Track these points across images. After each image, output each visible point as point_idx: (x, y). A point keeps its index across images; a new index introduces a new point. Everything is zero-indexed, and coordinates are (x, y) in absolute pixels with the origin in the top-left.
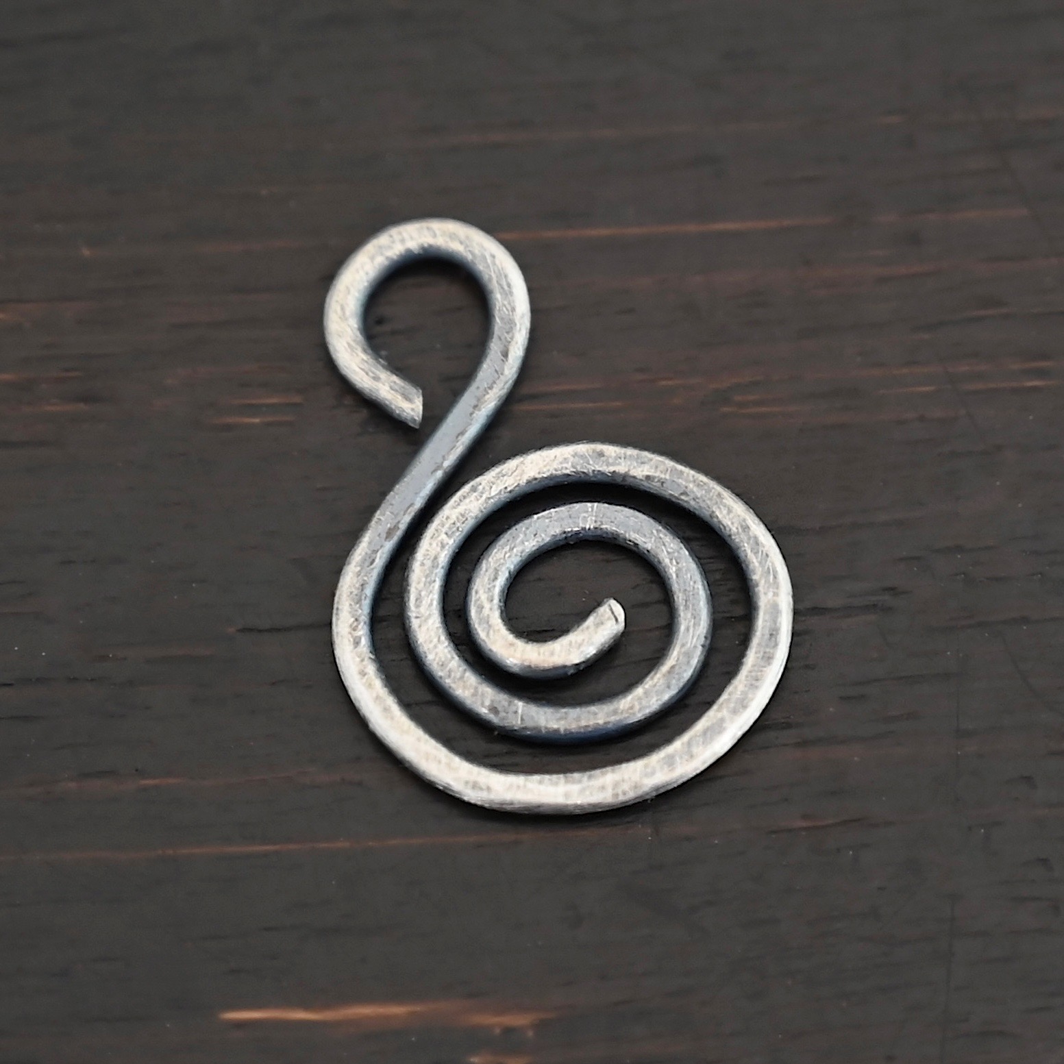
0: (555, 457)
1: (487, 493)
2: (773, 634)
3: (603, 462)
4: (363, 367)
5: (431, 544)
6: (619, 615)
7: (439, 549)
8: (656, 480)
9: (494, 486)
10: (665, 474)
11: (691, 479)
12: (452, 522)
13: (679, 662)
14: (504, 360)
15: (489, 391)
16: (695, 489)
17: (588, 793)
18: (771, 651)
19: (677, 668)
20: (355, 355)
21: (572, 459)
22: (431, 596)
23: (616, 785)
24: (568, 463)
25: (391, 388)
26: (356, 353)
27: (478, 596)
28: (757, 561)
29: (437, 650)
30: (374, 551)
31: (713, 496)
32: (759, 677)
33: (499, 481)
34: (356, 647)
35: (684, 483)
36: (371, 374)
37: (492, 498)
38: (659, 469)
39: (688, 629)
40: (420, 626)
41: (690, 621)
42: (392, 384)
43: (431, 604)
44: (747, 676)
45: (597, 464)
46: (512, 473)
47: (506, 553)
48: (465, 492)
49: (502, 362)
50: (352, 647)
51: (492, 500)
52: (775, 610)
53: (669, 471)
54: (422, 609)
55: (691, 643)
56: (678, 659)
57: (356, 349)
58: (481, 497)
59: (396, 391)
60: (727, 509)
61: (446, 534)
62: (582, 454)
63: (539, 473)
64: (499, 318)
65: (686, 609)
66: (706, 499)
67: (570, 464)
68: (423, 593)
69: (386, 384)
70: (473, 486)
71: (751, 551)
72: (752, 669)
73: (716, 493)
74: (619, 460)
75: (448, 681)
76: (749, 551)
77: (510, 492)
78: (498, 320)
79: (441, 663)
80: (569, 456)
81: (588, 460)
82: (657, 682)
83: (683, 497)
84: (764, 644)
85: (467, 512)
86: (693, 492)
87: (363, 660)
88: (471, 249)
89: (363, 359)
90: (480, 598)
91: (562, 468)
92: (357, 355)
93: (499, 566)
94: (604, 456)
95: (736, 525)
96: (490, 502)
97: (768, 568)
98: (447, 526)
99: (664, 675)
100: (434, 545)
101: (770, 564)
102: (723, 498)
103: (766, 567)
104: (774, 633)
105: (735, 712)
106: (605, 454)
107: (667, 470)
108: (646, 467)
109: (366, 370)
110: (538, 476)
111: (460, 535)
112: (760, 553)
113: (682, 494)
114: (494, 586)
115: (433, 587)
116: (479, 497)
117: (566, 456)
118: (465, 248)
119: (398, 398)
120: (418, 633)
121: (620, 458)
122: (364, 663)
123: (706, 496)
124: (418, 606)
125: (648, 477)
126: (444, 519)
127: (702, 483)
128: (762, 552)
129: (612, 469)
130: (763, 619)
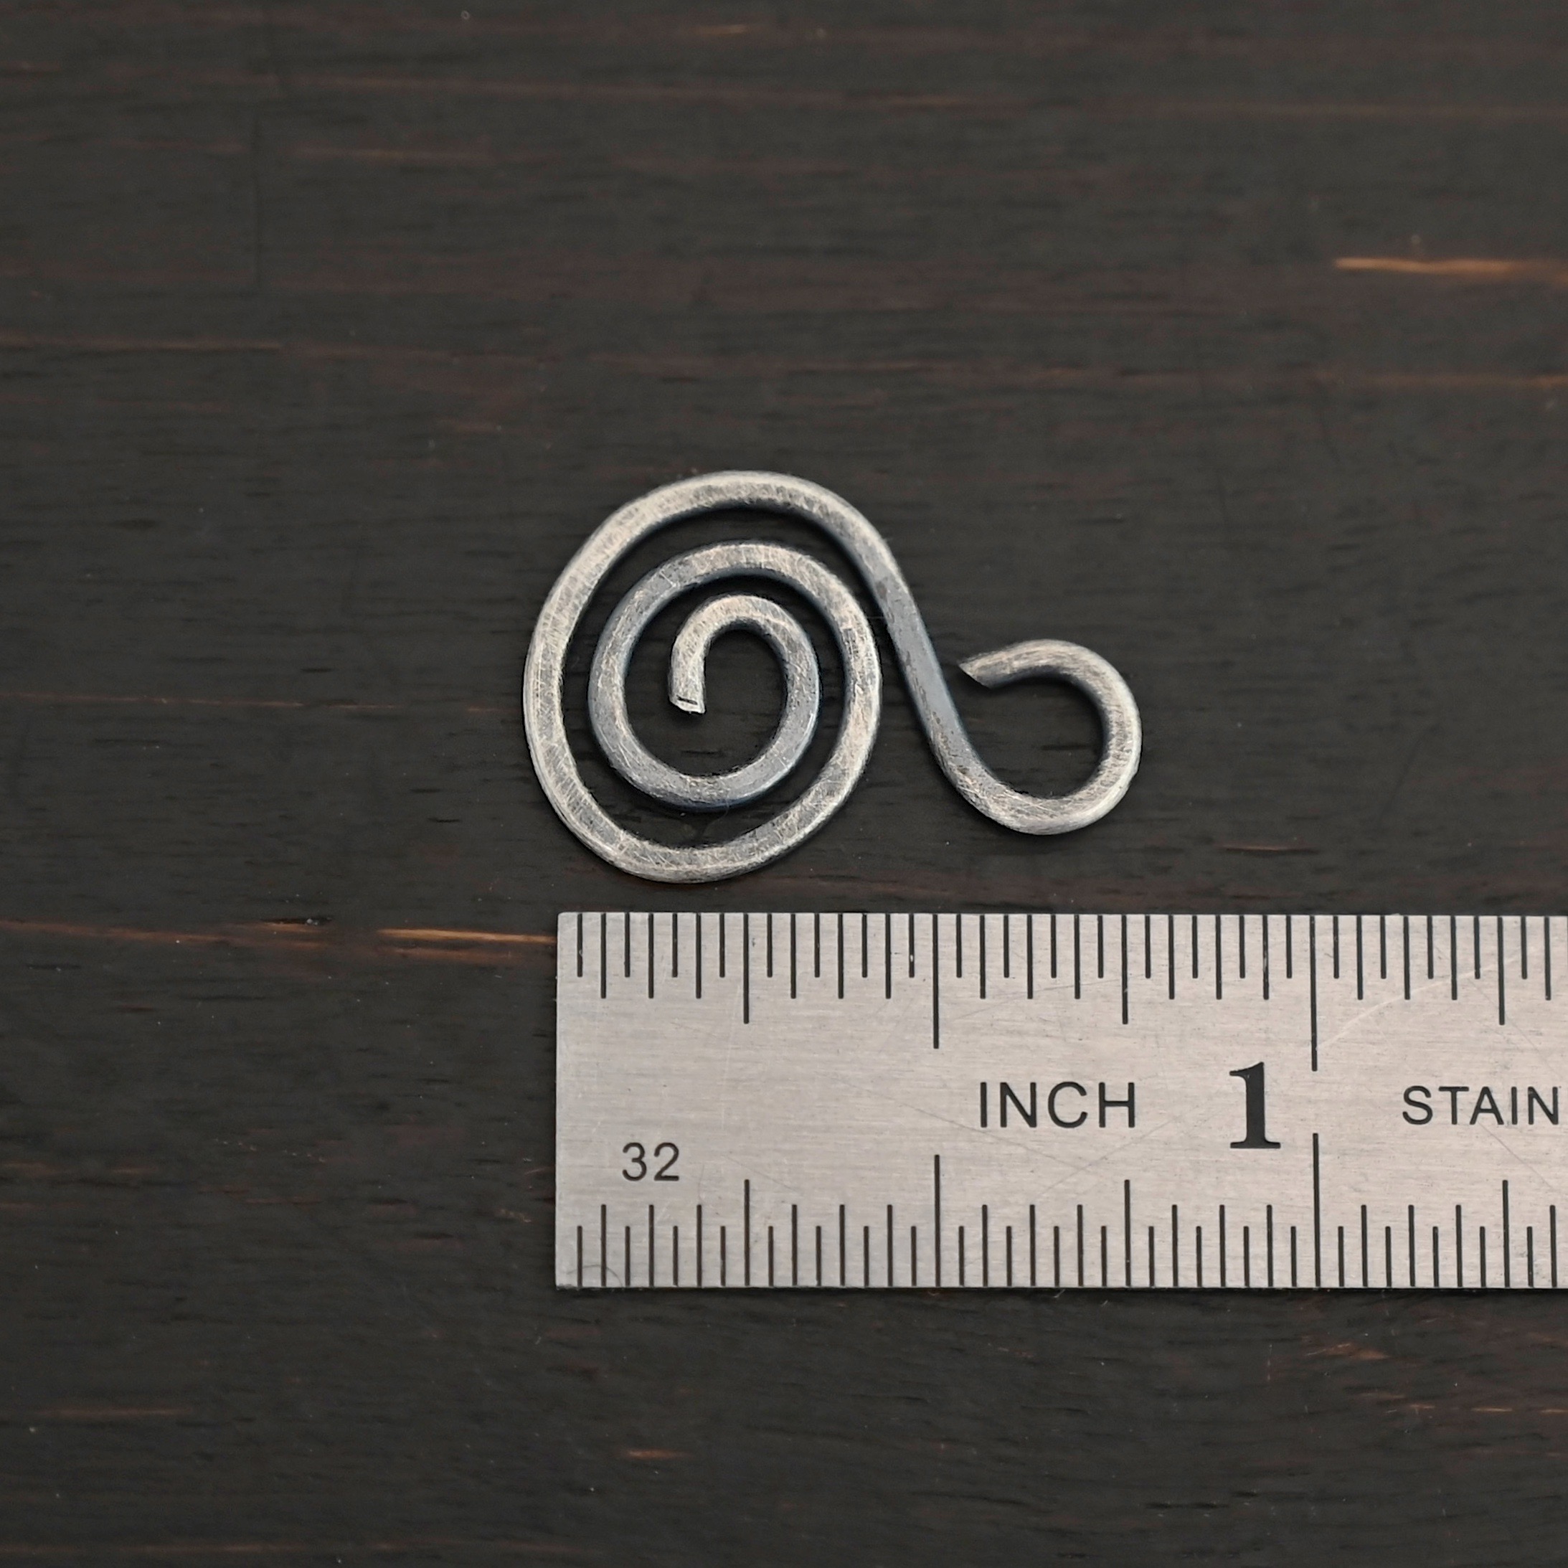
0: (852, 756)
1: (861, 683)
2: (591, 824)
3: (823, 791)
4: (1035, 654)
5: (851, 612)
6: (683, 704)
7: (843, 616)
8: (780, 821)
9: (861, 692)
10: (780, 832)
11: (762, 848)
12: (857, 641)
13: (615, 727)
14: (961, 768)
15: (943, 740)
16: (751, 845)
17: (565, 597)
18: (579, 814)
19: (612, 722)
20: (1050, 656)
21: (842, 768)
22: (809, 582)
23: (555, 623)
24: (841, 762)
25: (1002, 663)
26: (1050, 658)
27: (786, 620)
28: (658, 852)
29: (763, 556)
30: (876, 566)
31: (735, 854)
32: (564, 790)
33: (863, 699)
34: (805, 498)
35: (762, 840)
36: (1025, 656)
37: (855, 683)
38: (787, 830)
39: (634, 753)
40: (791, 556)
41: (639, 759)
42: (1003, 666)
43: (802, 578)
44: (572, 781)
45: (824, 784)
46: (863, 714)
47: (802, 670)
48: (874, 668)
49: (961, 764)
50: (807, 495)
51: (852, 684)
52: (610, 839)
53: (779, 835)
54: (803, 569)
55: (622, 747)
56: (617, 728)
57: (1054, 660)
58: (861, 677)
59: (996, 665)
60: (717, 858)
61: (850, 630)
62: (841, 779)
63: (848, 735)
64: (999, 786)
65: (650, 764)
66: (738, 848)
67: (839, 763)
68: (815, 579)
69: (1007, 662)
70: (874, 677)
71: (670, 853)
72: (575, 789)
73: (736, 859)
74: (815, 804)
75: (733, 547)
76: (671, 851)
77: (849, 702)
78: (998, 784)
79: (751, 551)
80: (846, 768)
81: (831, 780)
82: (612, 699)
83: (752, 833)
84: (588, 812)
85: (856, 658)
86: (750, 842)
87: (791, 496)
88: (1070, 804)
89: (1042, 659)
90: (784, 621)
91: (840, 755)
92: (1048, 658)
93: (796, 656)
94: (828, 794)
95: (699, 856)
96: (852, 681)
97: (646, 857)
98: (856, 634)
99: (613, 708)
100: (848, 615)
101: (649, 861)
102: (728, 861)
103: (649, 857)
104: (592, 826)
105: (550, 751)
106: (828, 797)
107: (782, 835)
108: (795, 821)
109: (1030, 656)
110: (846, 732)
111: (842, 639)
112: (663, 859)
113: (755, 833)
114: (784, 639)
115: (815, 590)
116: (862, 675)
117: (848, 764)
118: (1075, 800)
119: (990, 661)
120: (788, 552)
121: (817, 806)
122: (788, 497)
123: (739, 849)
124: (808, 567)
125: (786, 817)
126: (863, 636)
127: (752, 854)
128: (664, 862)
129: (813, 793)
130: (609, 825)
